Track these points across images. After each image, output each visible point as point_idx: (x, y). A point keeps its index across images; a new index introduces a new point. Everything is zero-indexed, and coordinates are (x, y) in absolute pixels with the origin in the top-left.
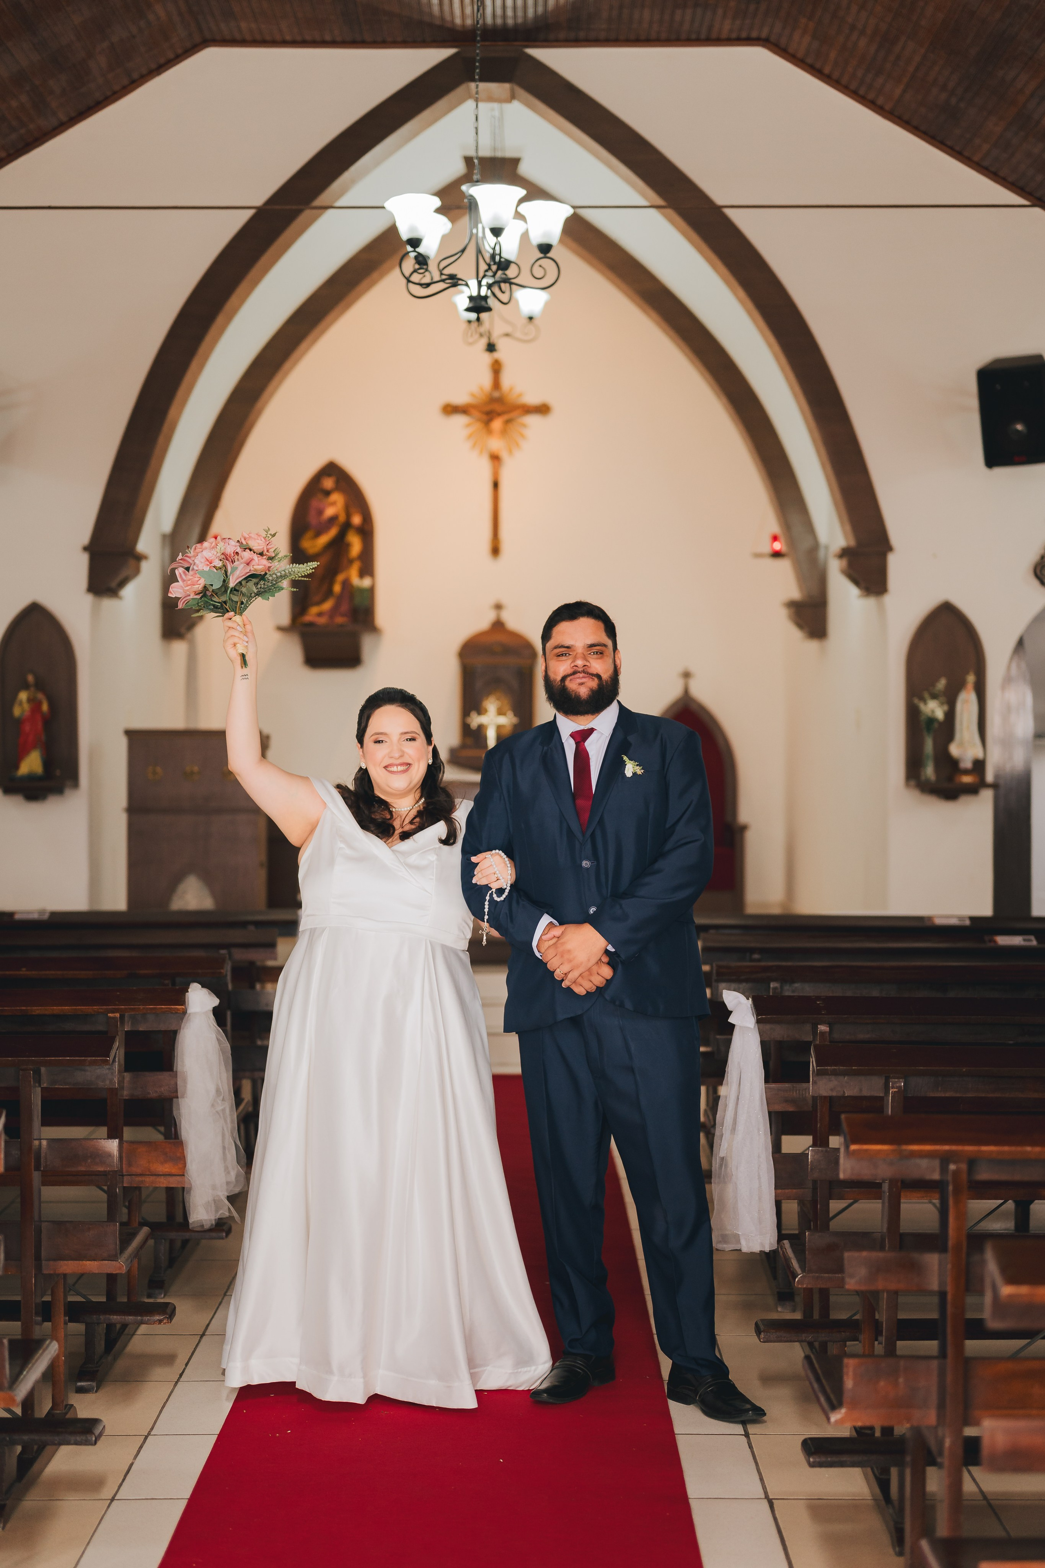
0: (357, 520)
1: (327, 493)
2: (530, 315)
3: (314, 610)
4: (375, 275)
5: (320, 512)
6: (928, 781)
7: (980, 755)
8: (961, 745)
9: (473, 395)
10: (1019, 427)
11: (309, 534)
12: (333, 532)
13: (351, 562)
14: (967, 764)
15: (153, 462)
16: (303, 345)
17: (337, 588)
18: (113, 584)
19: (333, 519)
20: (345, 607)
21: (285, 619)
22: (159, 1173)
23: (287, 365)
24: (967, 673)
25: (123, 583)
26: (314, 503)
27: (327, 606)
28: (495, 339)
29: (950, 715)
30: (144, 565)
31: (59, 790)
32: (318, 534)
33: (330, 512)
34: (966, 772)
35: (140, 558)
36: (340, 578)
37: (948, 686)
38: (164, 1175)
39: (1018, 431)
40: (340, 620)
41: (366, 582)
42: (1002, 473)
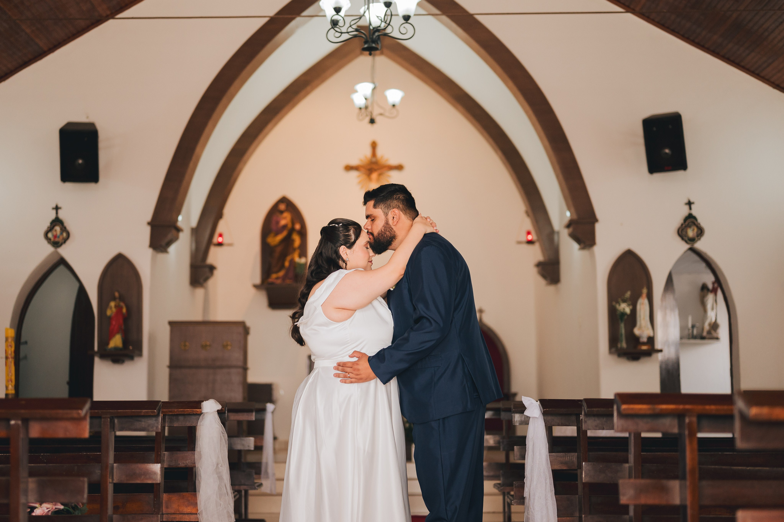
0: (297, 227)
1: (282, 213)
2: (394, 104)
3: (274, 276)
4: (308, 88)
5: (278, 223)
6: (622, 349)
7: (651, 334)
8: (640, 328)
9: (361, 160)
10: (667, 151)
11: (272, 235)
12: (284, 234)
13: (294, 250)
14: (644, 339)
15: (187, 177)
16: (270, 126)
17: (287, 264)
18: (163, 243)
19: (285, 227)
20: (291, 275)
21: (258, 281)
22: (184, 513)
23: (260, 137)
24: (643, 288)
25: (169, 244)
26: (275, 218)
27: (281, 273)
28: (375, 116)
29: (634, 311)
30: (181, 235)
31: (131, 357)
32: (277, 233)
33: (283, 223)
34: (644, 344)
35: (178, 230)
36: (288, 259)
37: (631, 295)
38: (188, 514)
39: (666, 153)
40: (288, 281)
42: (658, 176)
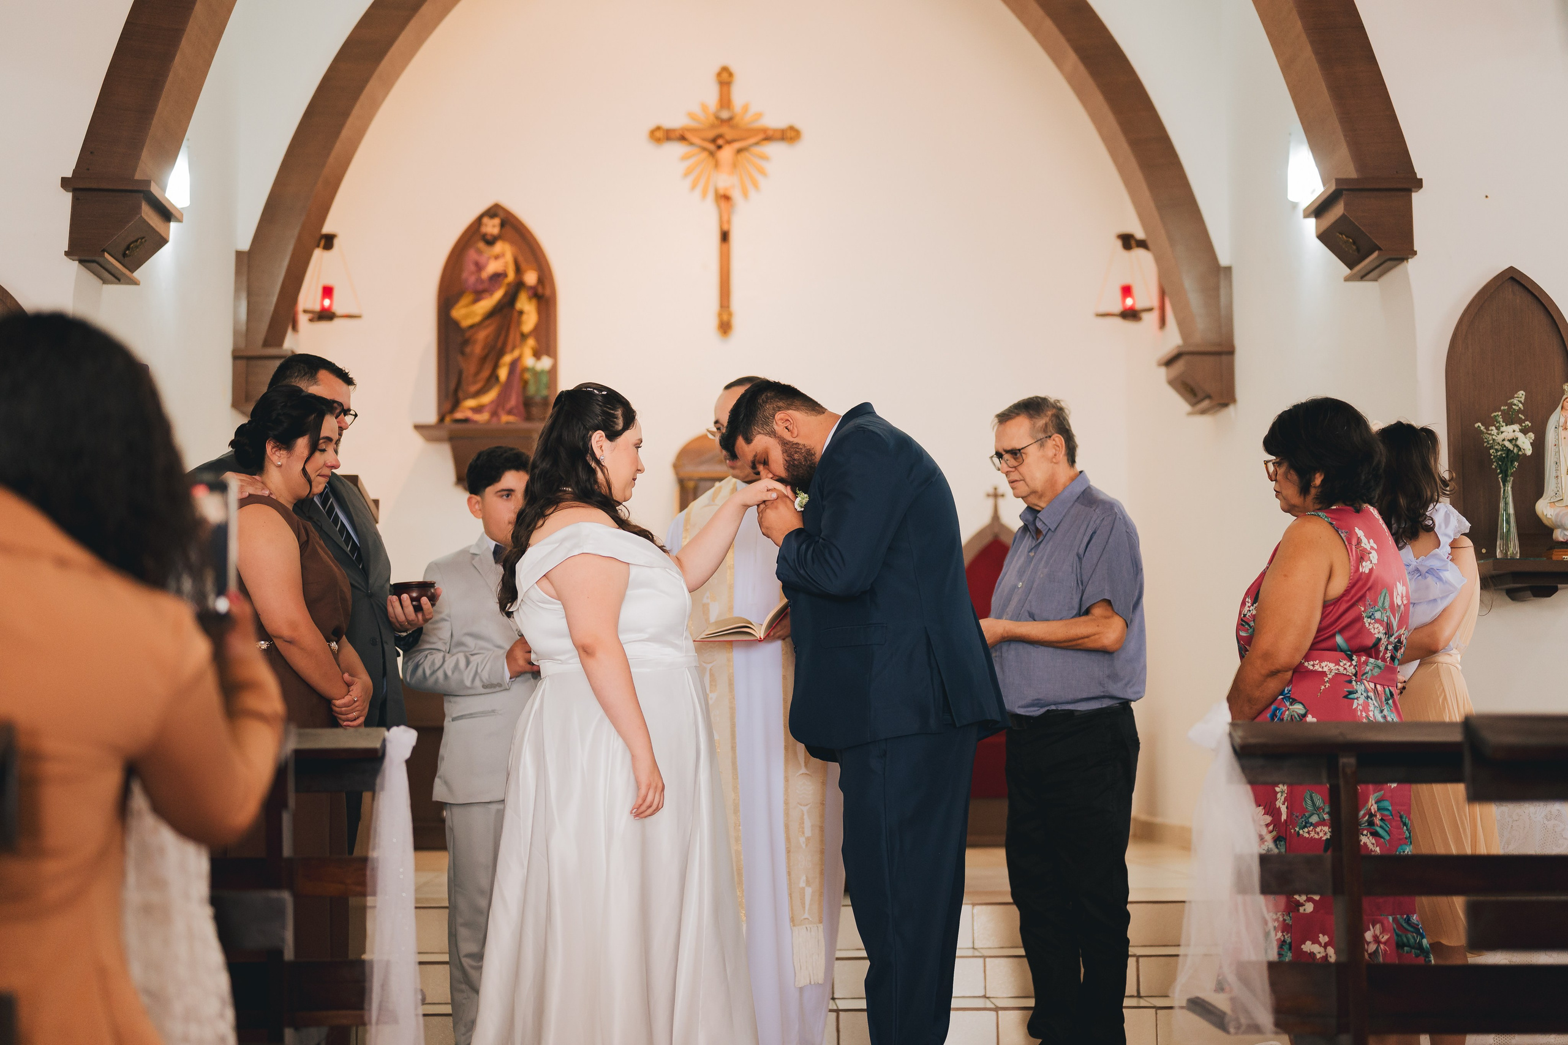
0: (531, 278)
1: (490, 241)
3: (471, 403)
5: (479, 267)
8: (1559, 499)
9: (692, 115)
11: (465, 300)
12: (498, 294)
13: (524, 337)
17: (503, 373)
19: (497, 277)
20: (513, 402)
21: (431, 416)
26: (472, 255)
27: (488, 398)
32: (478, 295)
33: (493, 267)
36: (507, 359)
40: (505, 418)
41: (545, 363)
